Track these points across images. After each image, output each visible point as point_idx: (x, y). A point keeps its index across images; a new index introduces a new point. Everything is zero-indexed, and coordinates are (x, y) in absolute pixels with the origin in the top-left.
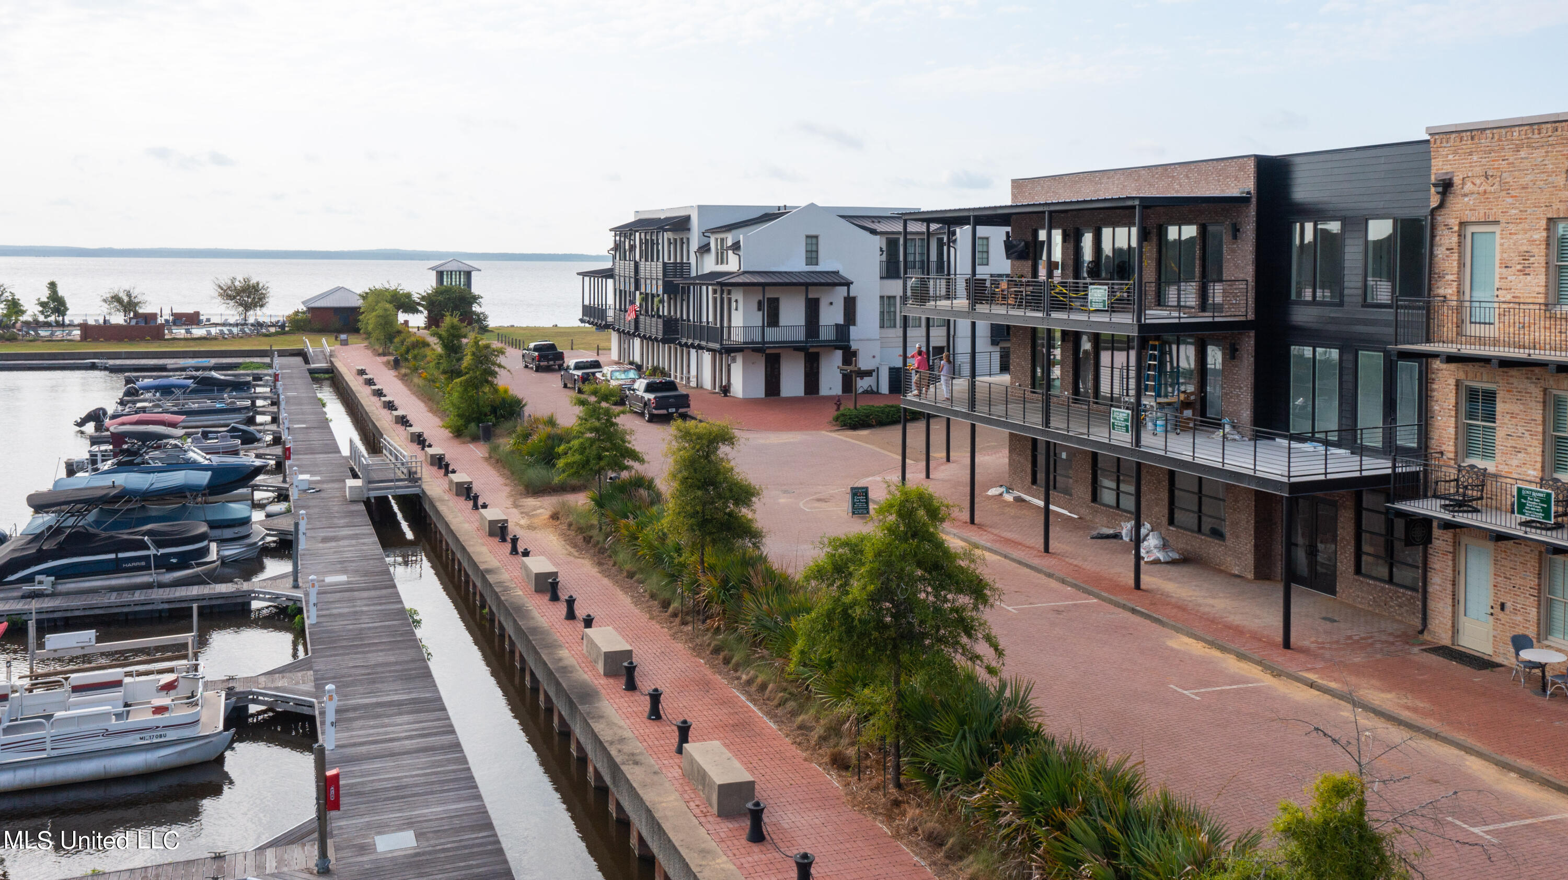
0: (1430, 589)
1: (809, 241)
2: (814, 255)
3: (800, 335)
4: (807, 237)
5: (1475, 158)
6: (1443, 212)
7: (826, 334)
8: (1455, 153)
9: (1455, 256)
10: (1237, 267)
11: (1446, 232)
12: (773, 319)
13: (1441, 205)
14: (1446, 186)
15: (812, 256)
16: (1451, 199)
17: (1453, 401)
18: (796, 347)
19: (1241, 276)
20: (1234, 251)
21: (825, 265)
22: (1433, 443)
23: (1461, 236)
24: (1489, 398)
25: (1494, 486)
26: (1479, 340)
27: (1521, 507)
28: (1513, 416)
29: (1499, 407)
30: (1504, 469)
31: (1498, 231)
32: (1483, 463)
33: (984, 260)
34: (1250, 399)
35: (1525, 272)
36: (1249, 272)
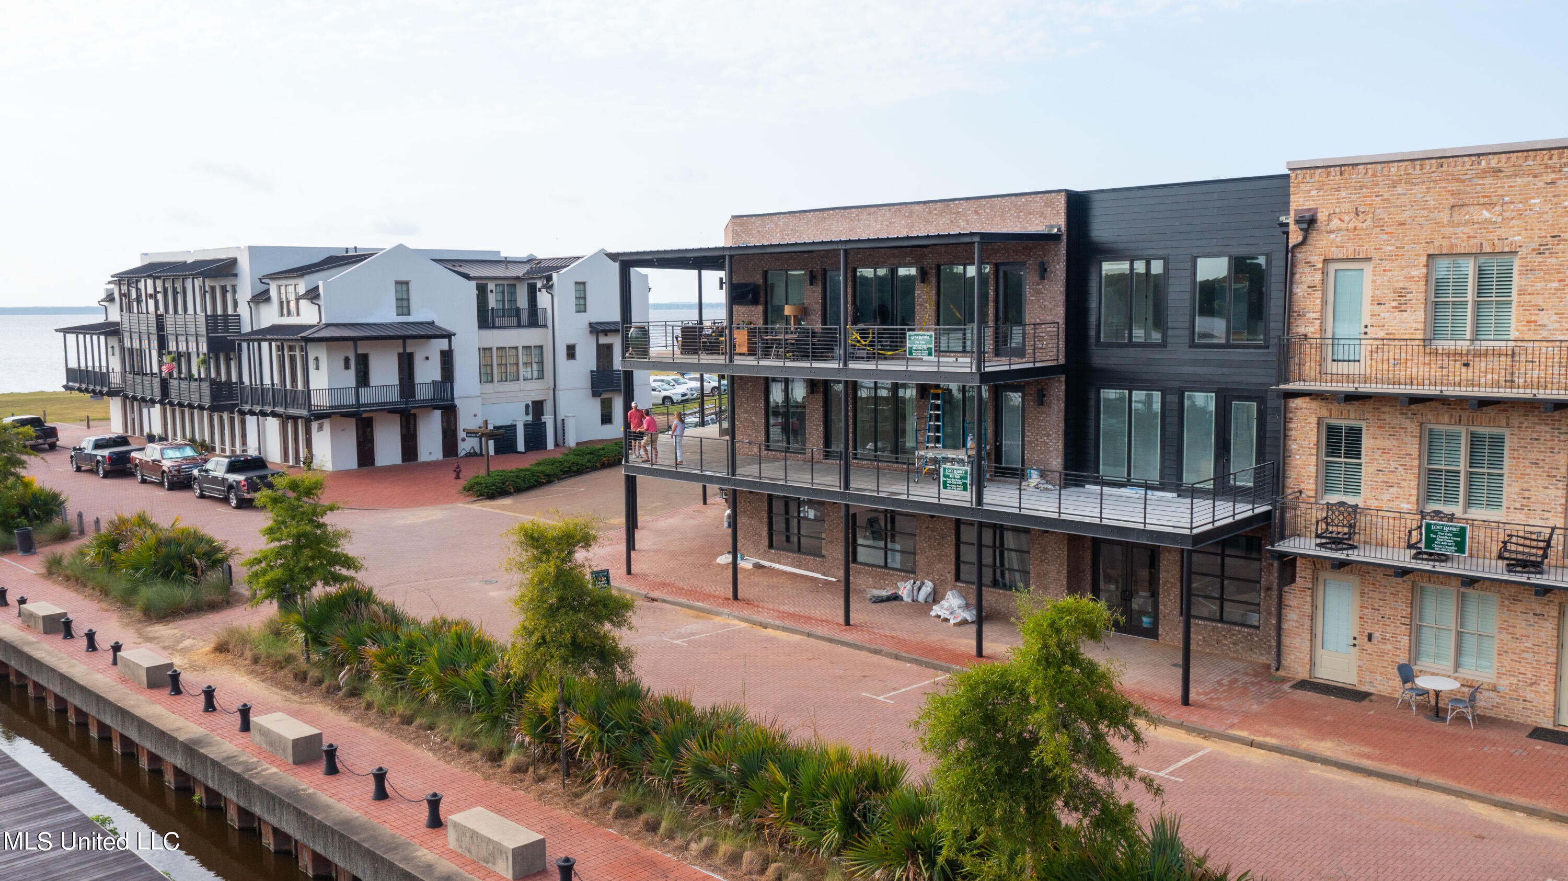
0: (1285, 626)
1: (399, 287)
2: (405, 303)
3: (394, 396)
4: (397, 283)
5: (1343, 194)
6: (1304, 249)
7: (422, 393)
8: (1319, 188)
9: (1318, 294)
10: (1044, 308)
11: (1308, 269)
12: (363, 379)
13: (1303, 243)
14: (1309, 223)
15: (403, 305)
16: (1313, 235)
17: (1314, 439)
18: (390, 410)
19: (1049, 318)
20: (1038, 292)
21: (418, 315)
22: (1290, 482)
23: (1324, 273)
24: (1355, 435)
25: (1362, 521)
26: (1348, 378)
27: (1430, 542)
28: (1384, 451)
29: (1367, 443)
30: (1373, 504)
31: (1368, 268)
32: (1351, 500)
33: (582, 307)
34: (1060, 446)
35: (1400, 309)
36: (1059, 314)
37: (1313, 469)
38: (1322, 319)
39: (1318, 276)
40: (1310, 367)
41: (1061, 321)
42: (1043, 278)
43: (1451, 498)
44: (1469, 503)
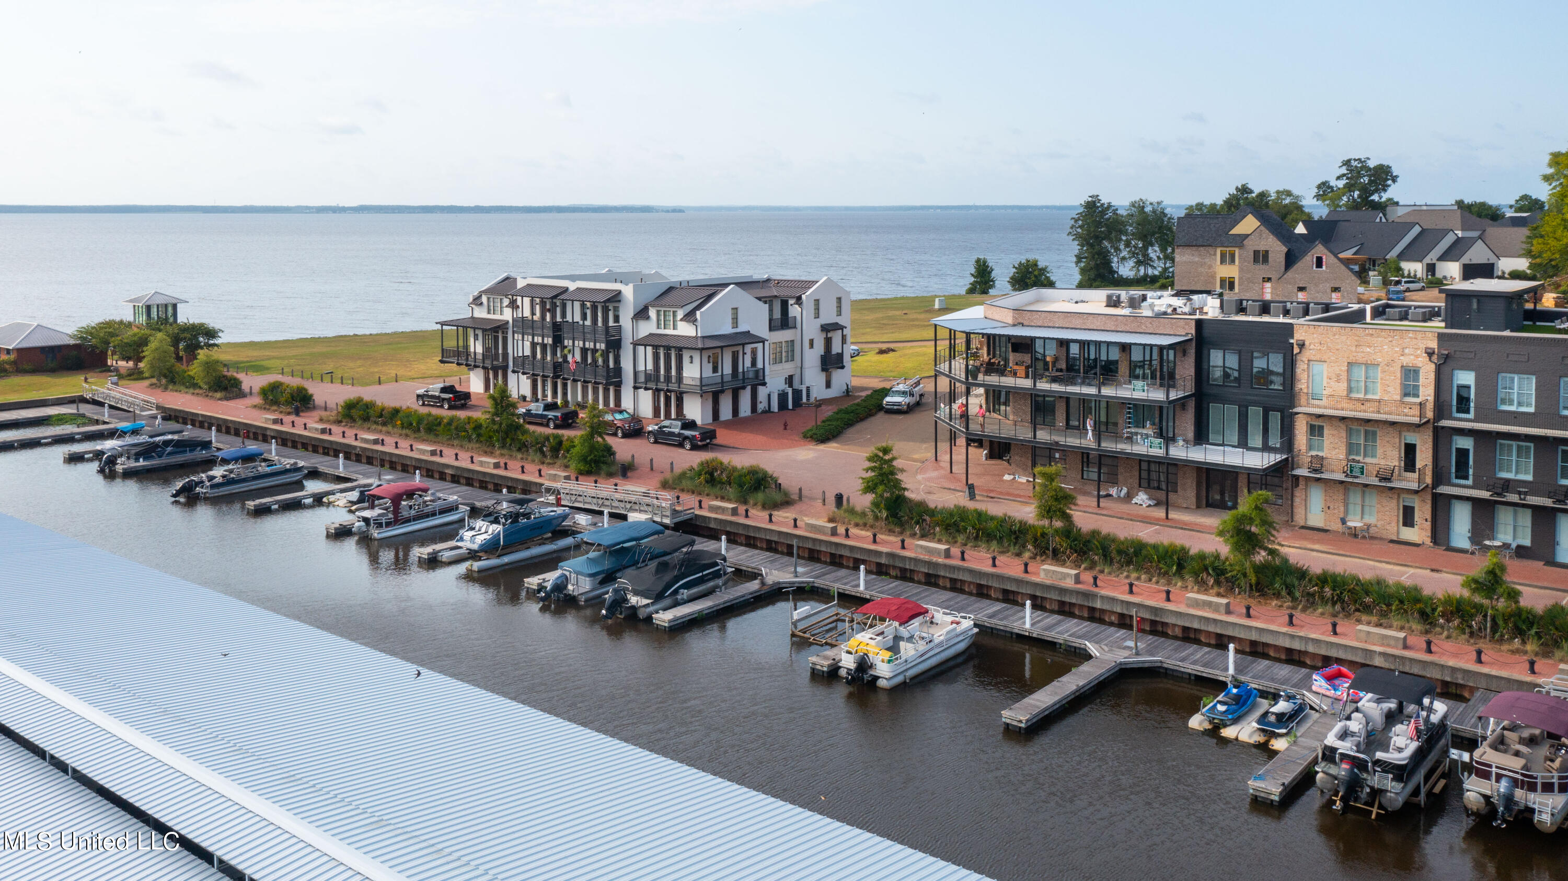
0: (1295, 504)
1: (733, 312)
3: (729, 378)
4: (732, 309)
5: (1315, 336)
6: (1300, 355)
7: (742, 375)
8: (1306, 332)
9: (1305, 373)
10: (1184, 368)
11: (1301, 363)
12: (715, 368)
13: (1300, 353)
14: (1302, 345)
15: (735, 322)
16: (1303, 350)
17: (1305, 431)
18: (727, 385)
19: (1188, 374)
21: (742, 328)
22: (1296, 446)
23: (1308, 365)
24: (1321, 428)
25: (1325, 462)
26: (1319, 407)
27: (1351, 471)
28: (1333, 435)
29: (1326, 432)
30: (1329, 456)
31: (1325, 365)
32: (1320, 454)
33: (817, 316)
34: (1193, 428)
35: (1338, 381)
36: (1192, 371)
37: (1305, 442)
38: (1308, 383)
39: (1306, 366)
40: (1303, 401)
41: (1193, 374)
42: (1184, 355)
43: (1358, 454)
44: (1365, 456)
